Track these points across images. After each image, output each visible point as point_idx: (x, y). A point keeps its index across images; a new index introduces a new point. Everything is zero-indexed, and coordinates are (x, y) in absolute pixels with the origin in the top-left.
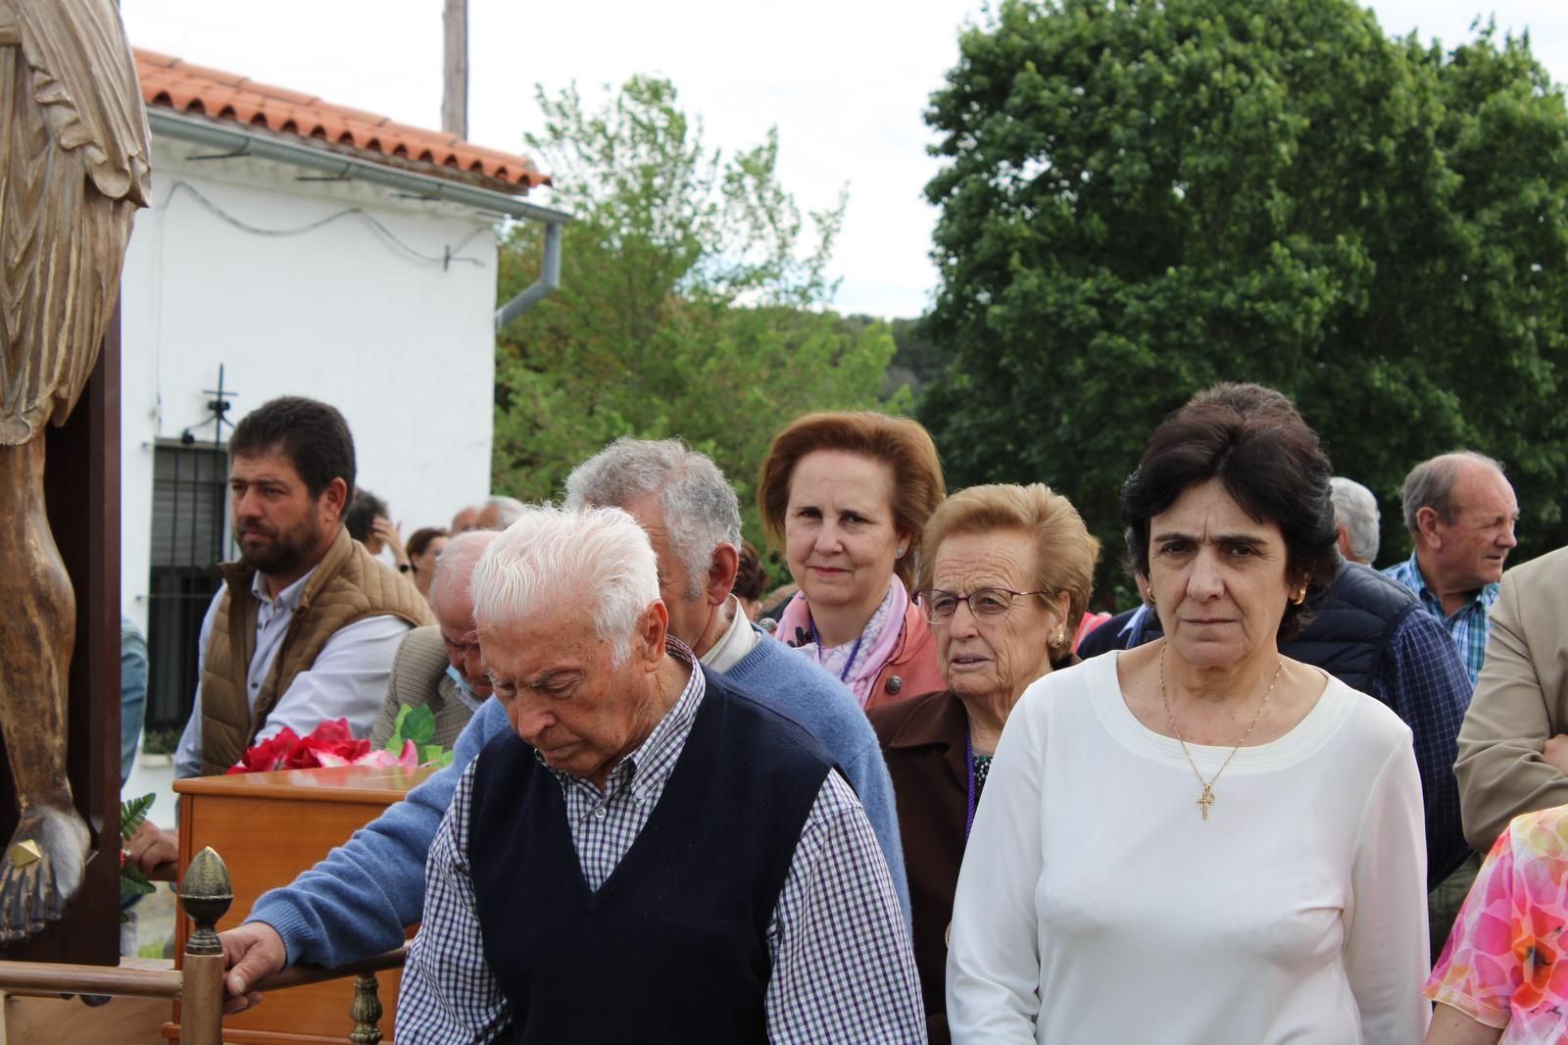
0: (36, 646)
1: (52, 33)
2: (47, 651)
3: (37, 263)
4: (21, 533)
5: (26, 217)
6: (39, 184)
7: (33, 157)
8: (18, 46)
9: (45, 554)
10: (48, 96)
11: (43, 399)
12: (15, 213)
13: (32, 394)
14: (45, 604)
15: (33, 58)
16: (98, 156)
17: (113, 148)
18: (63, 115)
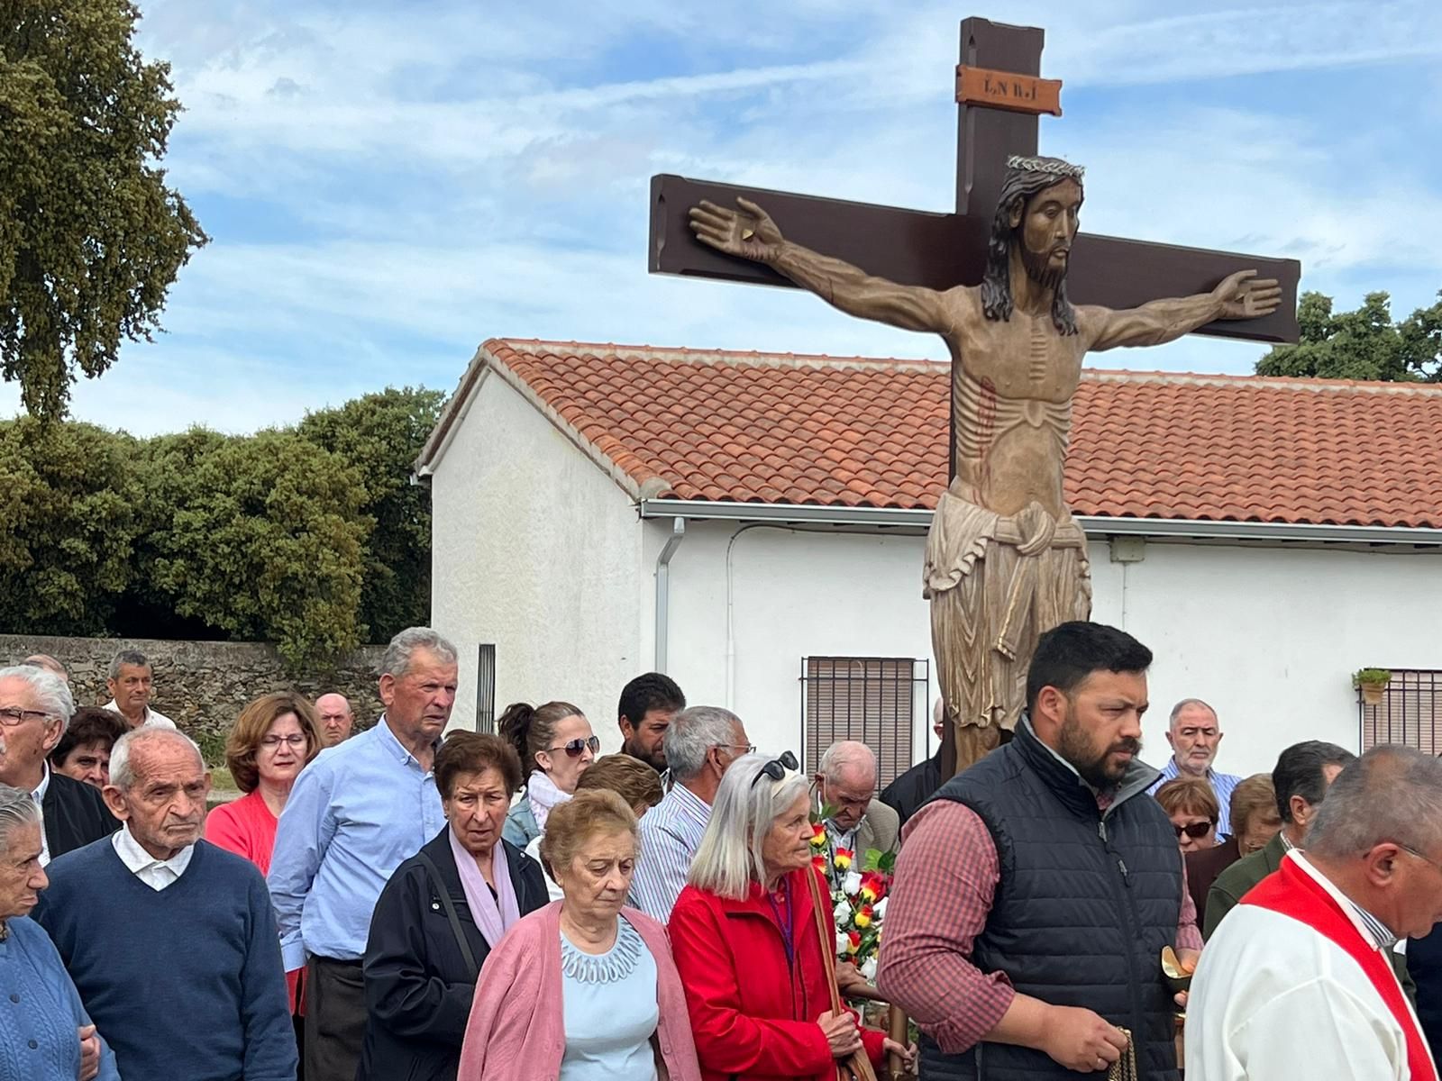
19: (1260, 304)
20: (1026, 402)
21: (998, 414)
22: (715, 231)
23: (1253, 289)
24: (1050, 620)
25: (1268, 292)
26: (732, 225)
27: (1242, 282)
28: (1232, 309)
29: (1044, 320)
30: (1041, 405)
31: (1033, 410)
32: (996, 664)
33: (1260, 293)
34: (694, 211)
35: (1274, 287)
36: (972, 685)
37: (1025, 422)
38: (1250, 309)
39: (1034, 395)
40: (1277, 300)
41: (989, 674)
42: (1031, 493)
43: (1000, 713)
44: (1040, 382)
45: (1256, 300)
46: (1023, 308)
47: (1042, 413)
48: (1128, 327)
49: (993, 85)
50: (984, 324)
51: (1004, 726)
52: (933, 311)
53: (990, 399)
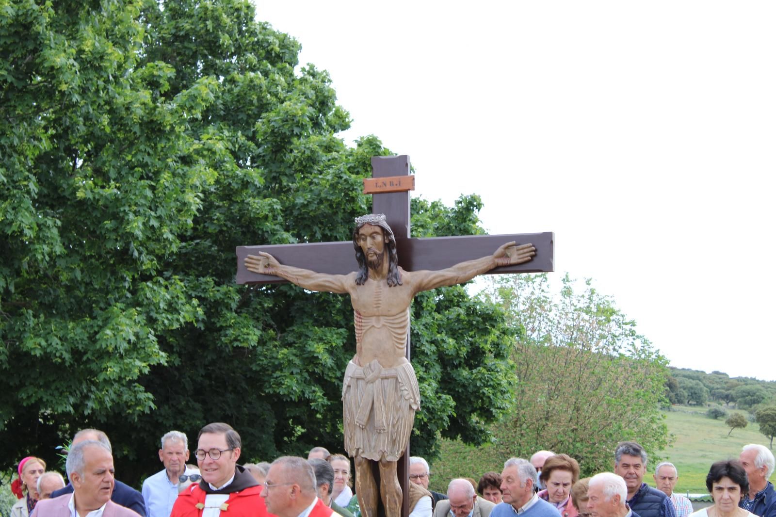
0: (396, 504)
1: (403, 375)
2: (398, 505)
3: (399, 423)
4: (393, 480)
5: (397, 413)
6: (400, 406)
7: (399, 401)
8: (397, 379)
9: (398, 485)
10: (403, 389)
11: (400, 452)
12: (395, 412)
13: (398, 451)
14: (398, 495)
15: (400, 381)
16: (412, 401)
17: (415, 399)
18: (406, 392)
19: (521, 256)
20: (374, 318)
21: (363, 324)
22: (254, 266)
23: (518, 250)
24: (379, 410)
25: (525, 250)
26: (261, 263)
27: (508, 248)
28: (501, 261)
29: (382, 283)
30: (381, 318)
31: (378, 321)
32: (358, 430)
33: (521, 251)
34: (246, 259)
35: (530, 247)
36: (351, 439)
37: (373, 326)
38: (514, 259)
39: (377, 314)
40: (533, 253)
41: (354, 434)
42: (375, 356)
43: (361, 451)
44: (380, 309)
45: (519, 255)
46: (375, 278)
47: (383, 320)
48: (435, 278)
49: (380, 184)
50: (357, 287)
51: (363, 456)
52: (339, 284)
53: (360, 318)
